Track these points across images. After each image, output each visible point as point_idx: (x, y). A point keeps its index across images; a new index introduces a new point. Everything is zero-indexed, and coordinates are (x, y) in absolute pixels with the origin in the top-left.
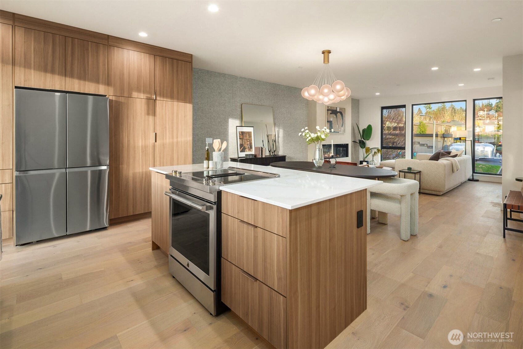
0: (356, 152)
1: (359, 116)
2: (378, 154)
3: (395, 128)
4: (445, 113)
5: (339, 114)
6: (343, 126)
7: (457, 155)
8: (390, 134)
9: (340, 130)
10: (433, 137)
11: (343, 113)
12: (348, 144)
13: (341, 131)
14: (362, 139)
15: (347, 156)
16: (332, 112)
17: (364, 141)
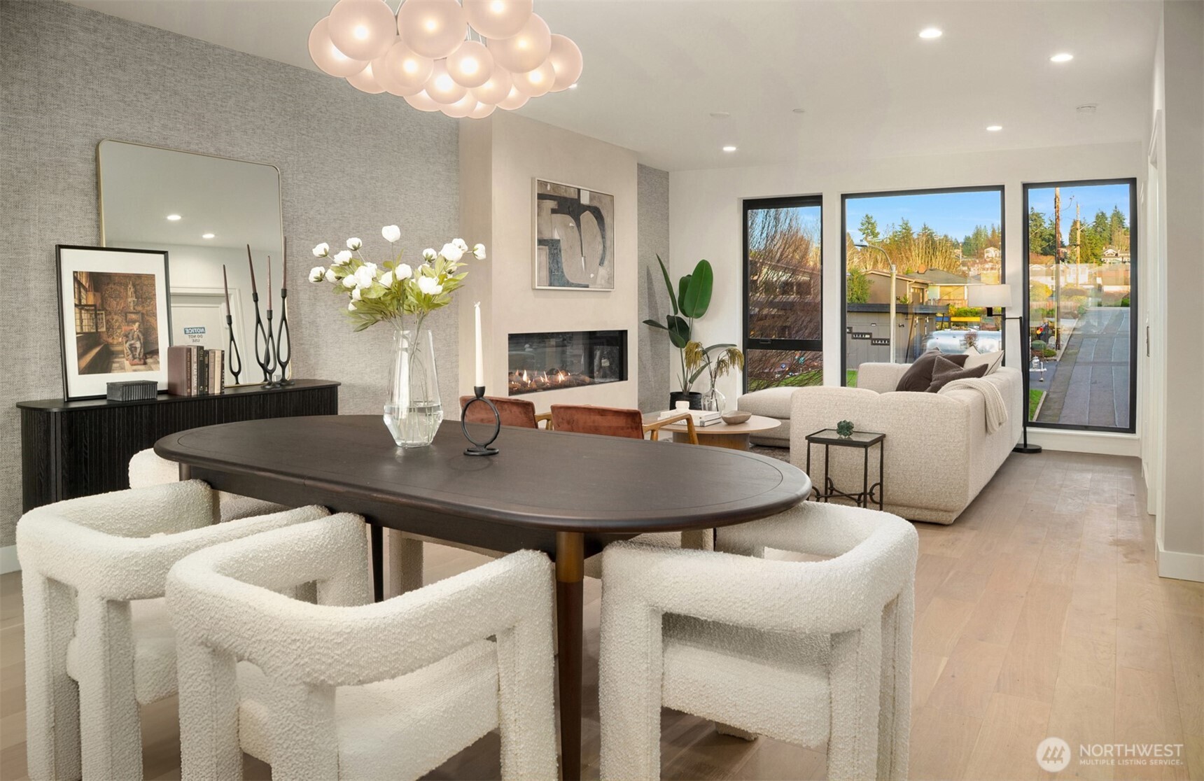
0: (655, 363)
1: (668, 231)
2: (731, 367)
3: (786, 287)
4: (910, 249)
5: (587, 217)
6: (606, 263)
7: (986, 366)
8: (771, 304)
9: (592, 275)
10: (889, 313)
11: (604, 213)
12: (626, 331)
13: (599, 279)
14: (680, 315)
15: (622, 375)
16: (559, 205)
17: (687, 320)
